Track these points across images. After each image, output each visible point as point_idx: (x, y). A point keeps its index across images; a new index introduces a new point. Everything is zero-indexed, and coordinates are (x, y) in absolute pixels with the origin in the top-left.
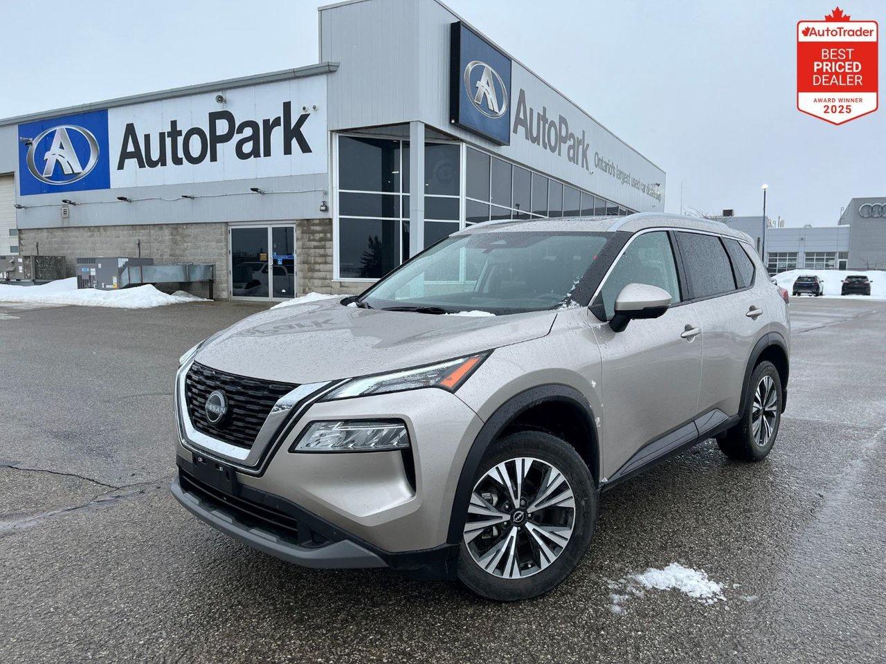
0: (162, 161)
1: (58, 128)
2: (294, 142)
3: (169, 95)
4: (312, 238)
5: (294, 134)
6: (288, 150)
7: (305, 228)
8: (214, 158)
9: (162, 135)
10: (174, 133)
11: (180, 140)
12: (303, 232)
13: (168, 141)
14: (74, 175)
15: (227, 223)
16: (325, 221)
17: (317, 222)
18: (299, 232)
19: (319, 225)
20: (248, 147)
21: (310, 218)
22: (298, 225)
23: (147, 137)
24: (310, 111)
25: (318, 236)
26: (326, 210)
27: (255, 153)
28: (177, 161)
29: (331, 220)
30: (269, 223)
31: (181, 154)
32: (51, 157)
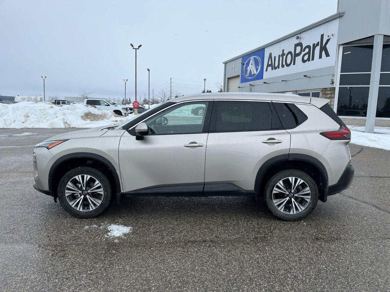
0: (278, 67)
1: (251, 58)
2: (323, 53)
3: (282, 39)
4: (326, 97)
5: (324, 49)
6: (320, 57)
7: (324, 92)
8: (294, 64)
9: (279, 56)
10: (283, 54)
11: (285, 57)
12: (323, 94)
13: (281, 58)
14: (254, 74)
15: (296, 91)
16: (332, 89)
17: (329, 89)
18: (322, 94)
19: (329, 90)
20: (306, 57)
21: (326, 88)
22: (321, 91)
23: (275, 57)
24: (331, 37)
25: (328, 96)
26: (333, 83)
27: (308, 60)
28: (283, 66)
29: (334, 88)
30: (311, 90)
31: (284, 63)
32: (249, 68)
